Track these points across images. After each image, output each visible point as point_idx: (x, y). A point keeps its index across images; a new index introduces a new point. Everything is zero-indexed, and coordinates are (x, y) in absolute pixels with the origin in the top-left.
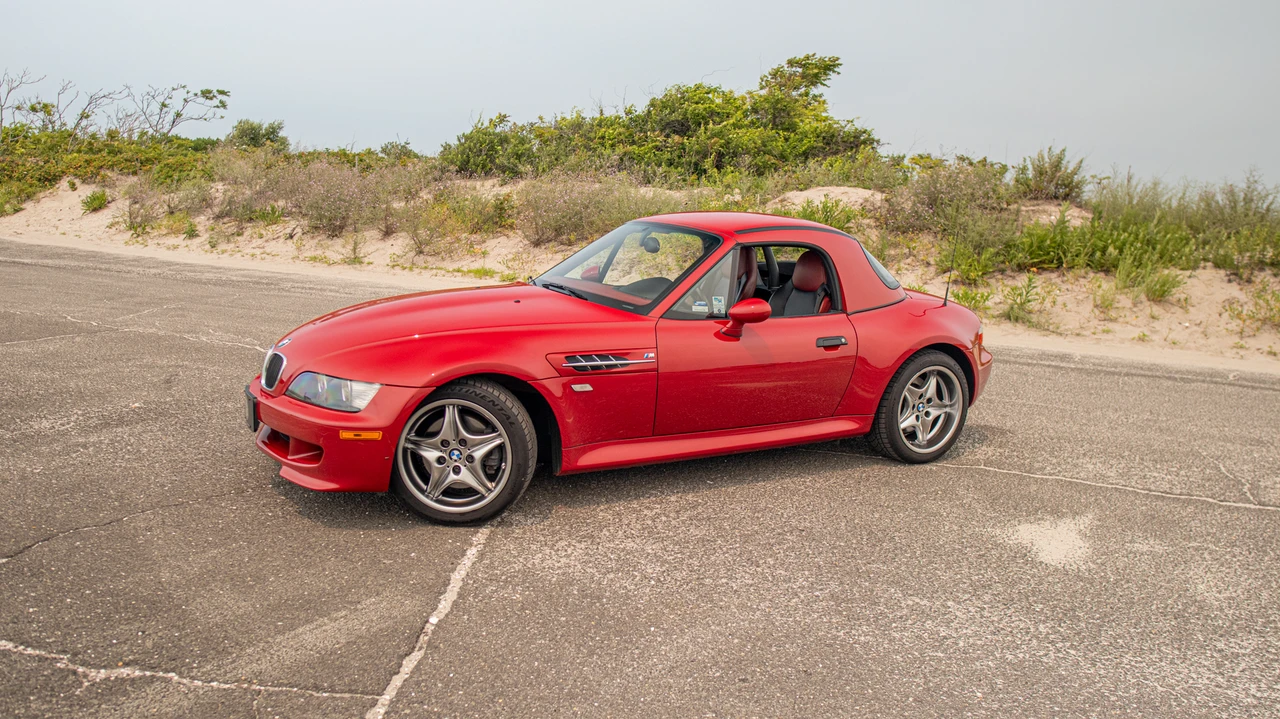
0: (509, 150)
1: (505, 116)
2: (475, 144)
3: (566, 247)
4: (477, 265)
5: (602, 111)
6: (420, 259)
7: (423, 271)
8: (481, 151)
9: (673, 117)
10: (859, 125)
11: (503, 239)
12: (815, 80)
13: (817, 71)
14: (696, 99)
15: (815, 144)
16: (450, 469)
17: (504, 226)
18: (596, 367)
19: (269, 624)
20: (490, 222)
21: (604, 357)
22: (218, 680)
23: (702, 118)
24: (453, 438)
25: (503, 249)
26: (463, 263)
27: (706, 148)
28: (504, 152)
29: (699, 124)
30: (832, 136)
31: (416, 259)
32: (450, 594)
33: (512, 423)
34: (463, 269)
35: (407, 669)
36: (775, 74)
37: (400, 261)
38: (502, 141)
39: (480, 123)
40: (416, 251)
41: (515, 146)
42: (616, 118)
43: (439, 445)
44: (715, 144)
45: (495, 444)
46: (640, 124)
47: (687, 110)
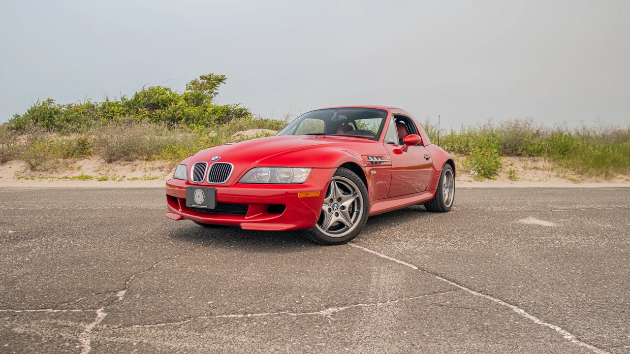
0: (63, 117)
1: (51, 100)
2: (40, 114)
3: (129, 162)
4: (78, 174)
5: (107, 99)
6: (36, 174)
7: (42, 180)
8: (44, 117)
9: (151, 102)
10: (241, 106)
11: (86, 160)
12: (214, 86)
13: (214, 82)
14: (161, 93)
15: (222, 115)
16: (334, 215)
17: (85, 154)
18: (376, 162)
19: (355, 282)
20: (77, 151)
21: (377, 158)
22: (387, 301)
23: (165, 102)
24: (335, 197)
25: (89, 166)
26: (67, 174)
27: (174, 116)
28: (59, 118)
29: (164, 105)
30: (230, 111)
31: (32, 174)
32: (398, 261)
33: (363, 187)
34: (68, 177)
35: (447, 281)
36: (194, 83)
37: (22, 175)
38: (56, 113)
39: (38, 104)
40: (31, 169)
41: (65, 115)
42: (117, 102)
43: (328, 202)
44: (179, 113)
45: (354, 199)
46: (130, 105)
47: (158, 98)
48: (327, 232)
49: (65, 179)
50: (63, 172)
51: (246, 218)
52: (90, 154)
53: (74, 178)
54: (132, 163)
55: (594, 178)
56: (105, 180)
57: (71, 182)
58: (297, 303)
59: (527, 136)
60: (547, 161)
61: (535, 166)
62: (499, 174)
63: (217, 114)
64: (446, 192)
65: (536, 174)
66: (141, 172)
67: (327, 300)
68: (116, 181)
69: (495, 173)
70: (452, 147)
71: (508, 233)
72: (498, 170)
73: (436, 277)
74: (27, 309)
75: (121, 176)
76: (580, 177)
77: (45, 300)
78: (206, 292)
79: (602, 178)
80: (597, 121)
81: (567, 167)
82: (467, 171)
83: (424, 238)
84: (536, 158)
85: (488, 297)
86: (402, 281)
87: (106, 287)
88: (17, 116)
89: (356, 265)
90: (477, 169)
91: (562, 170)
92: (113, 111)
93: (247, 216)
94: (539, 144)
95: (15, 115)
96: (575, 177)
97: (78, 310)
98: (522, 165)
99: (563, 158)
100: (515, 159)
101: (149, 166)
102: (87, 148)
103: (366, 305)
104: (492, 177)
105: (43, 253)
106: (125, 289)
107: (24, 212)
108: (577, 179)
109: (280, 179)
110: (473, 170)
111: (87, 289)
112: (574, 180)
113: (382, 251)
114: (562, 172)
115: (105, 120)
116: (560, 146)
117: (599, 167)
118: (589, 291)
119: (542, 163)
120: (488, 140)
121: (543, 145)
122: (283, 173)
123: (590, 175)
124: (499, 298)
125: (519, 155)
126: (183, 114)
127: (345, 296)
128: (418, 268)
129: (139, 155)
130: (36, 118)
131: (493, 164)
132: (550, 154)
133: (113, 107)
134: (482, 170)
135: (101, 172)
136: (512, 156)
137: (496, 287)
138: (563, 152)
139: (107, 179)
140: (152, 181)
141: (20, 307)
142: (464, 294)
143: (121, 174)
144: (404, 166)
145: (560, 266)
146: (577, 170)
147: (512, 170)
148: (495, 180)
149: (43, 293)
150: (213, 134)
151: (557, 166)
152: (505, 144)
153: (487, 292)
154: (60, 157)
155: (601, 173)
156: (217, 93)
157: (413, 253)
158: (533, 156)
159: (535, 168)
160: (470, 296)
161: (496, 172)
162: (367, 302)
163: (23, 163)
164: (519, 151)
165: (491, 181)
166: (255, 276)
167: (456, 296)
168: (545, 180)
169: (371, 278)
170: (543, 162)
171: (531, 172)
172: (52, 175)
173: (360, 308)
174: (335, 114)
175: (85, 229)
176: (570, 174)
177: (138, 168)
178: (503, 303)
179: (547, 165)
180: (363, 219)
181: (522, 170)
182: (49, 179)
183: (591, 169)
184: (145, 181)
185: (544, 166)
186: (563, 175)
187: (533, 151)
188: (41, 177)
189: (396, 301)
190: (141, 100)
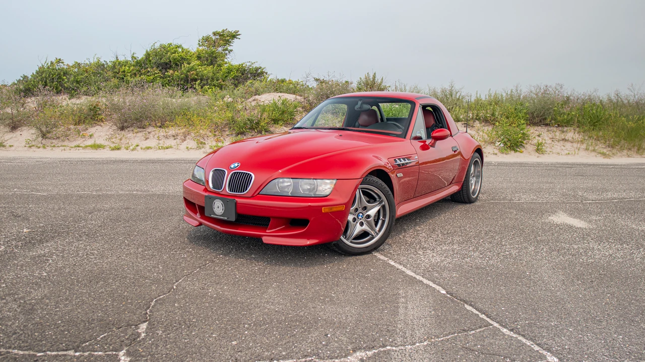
0: (72, 78)
1: (60, 60)
2: (49, 76)
3: (142, 129)
4: (90, 142)
5: (117, 58)
6: (48, 142)
7: (53, 148)
8: (53, 79)
9: (162, 61)
11: (98, 127)
12: (227, 42)
13: (227, 38)
14: (173, 51)
15: (237, 74)
16: (358, 224)
17: (97, 120)
18: (403, 164)
19: (382, 313)
20: (89, 118)
21: (404, 159)
22: (416, 342)
23: (178, 61)
24: (360, 206)
25: (101, 133)
26: (79, 142)
27: (187, 76)
28: (69, 79)
29: (177, 65)
30: (245, 70)
31: (44, 141)
32: (425, 281)
33: (389, 195)
34: (80, 145)
35: (477, 313)
36: (206, 39)
37: (33, 143)
38: (65, 74)
39: (46, 64)
40: (42, 137)
41: (75, 76)
42: (127, 62)
43: (353, 212)
44: (193, 74)
45: (380, 207)
46: (141, 65)
47: (170, 57)
48: (351, 242)
49: (78, 148)
50: (75, 140)
51: (267, 231)
52: (101, 120)
53: (86, 147)
54: (145, 131)
55: (625, 152)
56: (118, 149)
57: (83, 151)
58: (324, 345)
59: (556, 105)
60: (576, 132)
61: (563, 138)
62: (525, 145)
63: (231, 73)
64: (473, 181)
65: (564, 146)
66: (155, 140)
67: (354, 341)
68: (129, 150)
69: (521, 145)
70: (477, 116)
71: (538, 238)
72: (525, 142)
73: (466, 306)
74: (48, 351)
75: (135, 144)
76: (610, 151)
77: (65, 337)
78: (229, 327)
79: (634, 152)
80: (631, 88)
81: (598, 139)
82: (492, 143)
83: (450, 245)
84: (565, 129)
85: (520, 338)
86: (430, 312)
87: (127, 319)
88: (25, 77)
89: (382, 288)
90: (503, 141)
91: (592, 143)
92: (124, 72)
93: (269, 230)
94: (569, 114)
95: (23, 76)
96: (605, 151)
97: (100, 353)
98: (550, 136)
99: (593, 130)
100: (543, 130)
101: (162, 134)
102: (99, 114)
103: (394, 348)
104: (518, 150)
105: (60, 265)
106: (146, 321)
107: (38, 199)
108: (608, 153)
109: (304, 190)
110: (499, 142)
111: (107, 321)
112: (604, 155)
113: (408, 266)
114: (591, 145)
115: (116, 81)
116: (590, 116)
117: (631, 140)
118: (626, 332)
119: (571, 134)
120: (516, 109)
121: (573, 115)
122: (306, 184)
123: (622, 149)
124: (531, 340)
125: (547, 125)
126: (197, 75)
127: (373, 335)
128: (447, 292)
129: (152, 121)
130: (45, 79)
131: (520, 136)
132: (580, 125)
133: (123, 67)
134: (507, 141)
135: (113, 140)
136: (540, 125)
137: (528, 324)
138: (594, 123)
139: (120, 148)
140: (166, 150)
141: (41, 348)
142: (496, 332)
143: (134, 142)
144: (429, 160)
145: (594, 292)
146: (608, 142)
147: (540, 142)
148: (521, 152)
149: (63, 326)
150: (228, 99)
151: (586, 138)
152: (532, 113)
153: (519, 331)
154: (71, 124)
155: (634, 146)
156: (231, 51)
157: (441, 268)
158: (562, 126)
159: (564, 140)
160: (501, 337)
161: (523, 144)
162: (396, 344)
163: (33, 131)
164: (548, 121)
165: (518, 153)
166: (279, 303)
167: (487, 337)
168: (574, 153)
169: (398, 307)
170: (573, 134)
171: (559, 144)
172: (64, 144)
173: (388, 353)
174: (360, 103)
175: (101, 226)
176: (601, 147)
177: (151, 135)
178: (536, 348)
179: (577, 136)
180: (389, 228)
181: (550, 141)
182: (61, 148)
183: (623, 142)
184: (159, 151)
185: (573, 138)
186: (593, 149)
187: (563, 121)
188: (52, 145)
189: (425, 343)
190: (152, 59)
